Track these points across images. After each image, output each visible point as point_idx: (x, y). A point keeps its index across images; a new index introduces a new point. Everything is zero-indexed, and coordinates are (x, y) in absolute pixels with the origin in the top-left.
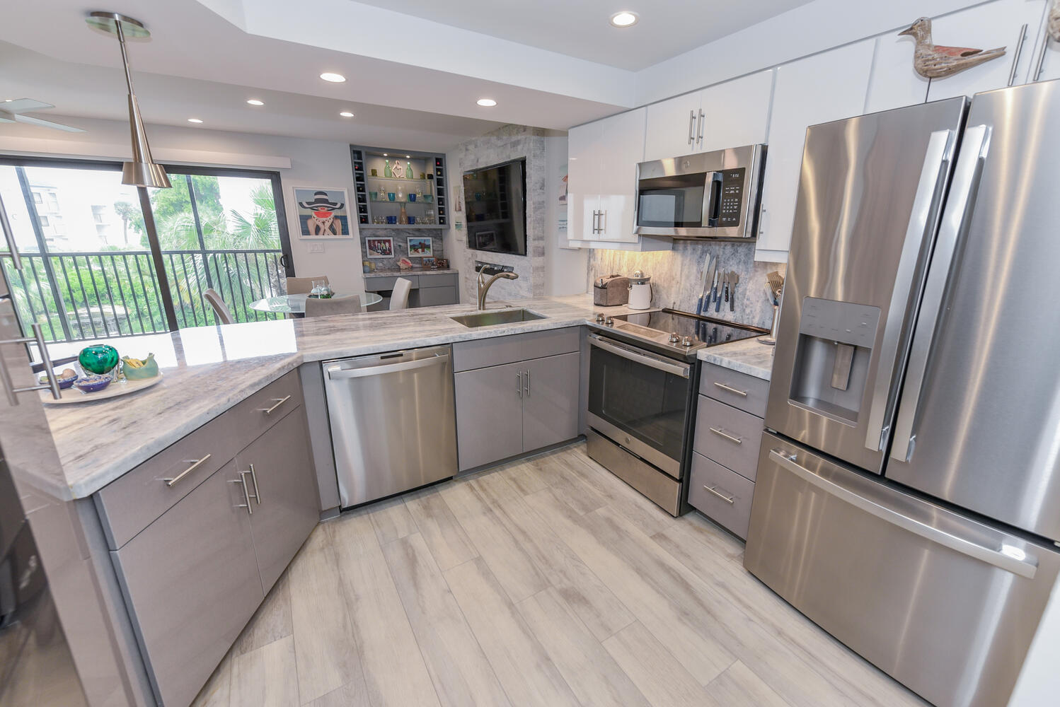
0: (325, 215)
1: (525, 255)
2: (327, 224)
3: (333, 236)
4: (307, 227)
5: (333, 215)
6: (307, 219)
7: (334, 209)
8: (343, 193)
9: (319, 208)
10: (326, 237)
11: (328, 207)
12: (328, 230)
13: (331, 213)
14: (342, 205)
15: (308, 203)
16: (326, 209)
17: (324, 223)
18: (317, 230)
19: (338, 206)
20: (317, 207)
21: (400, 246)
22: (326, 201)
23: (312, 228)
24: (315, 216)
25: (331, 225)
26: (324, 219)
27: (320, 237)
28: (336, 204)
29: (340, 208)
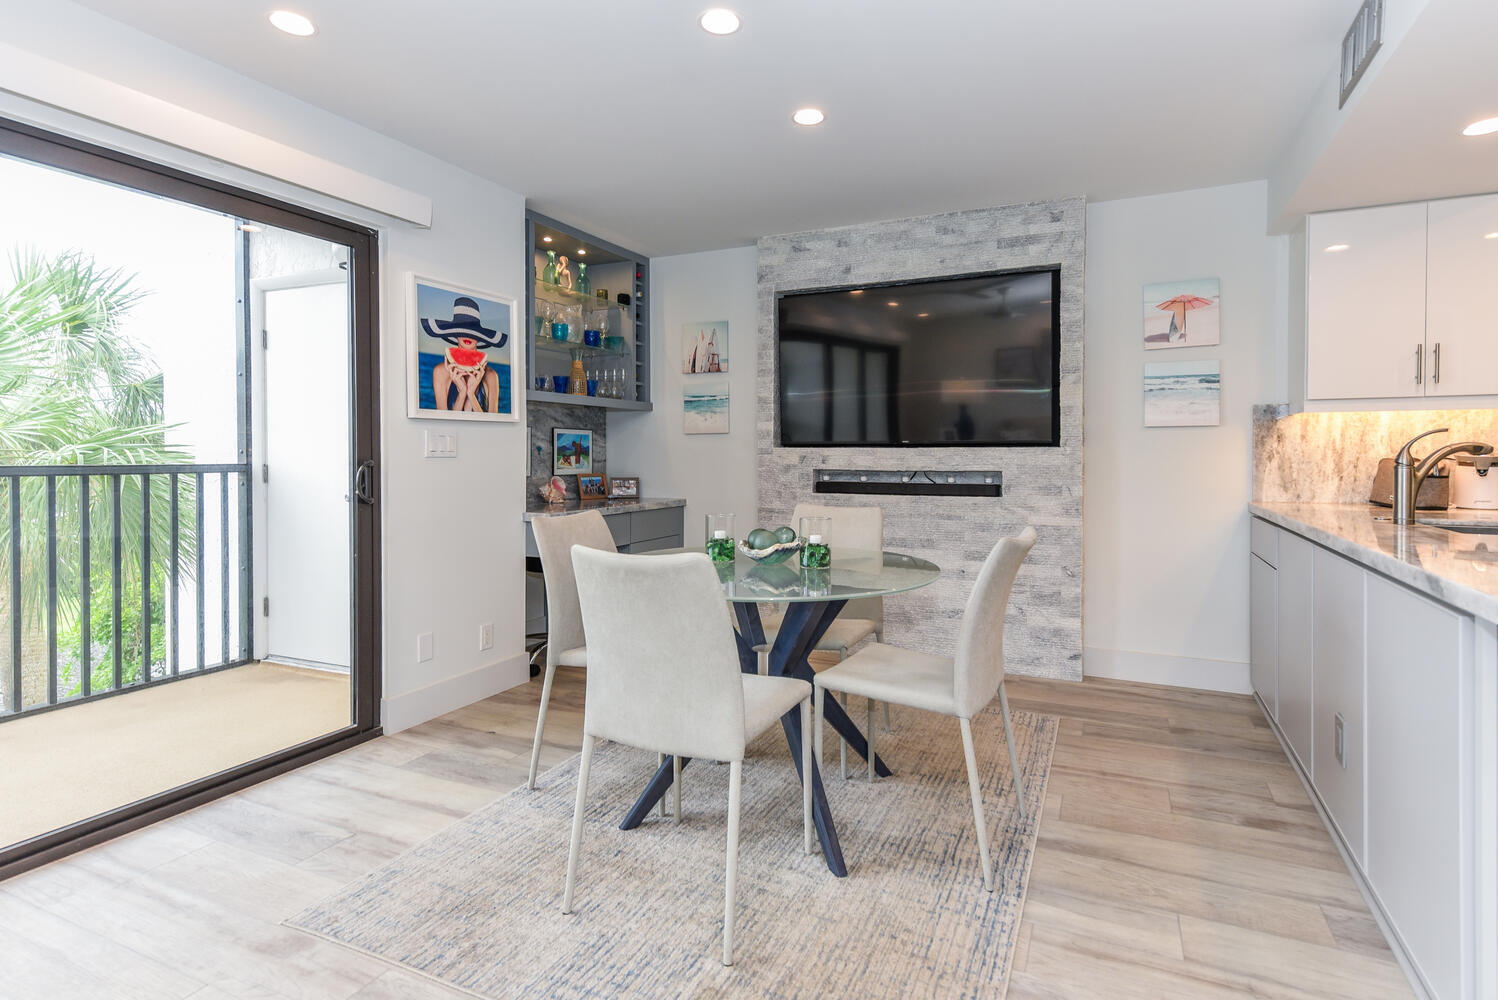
0: (470, 359)
1: (1055, 442)
2: (474, 382)
3: (480, 416)
4: (432, 388)
5: (484, 362)
6: (434, 365)
7: (489, 345)
8: (507, 308)
9: (461, 340)
10: (467, 415)
11: (479, 340)
12: (473, 399)
13: (481, 356)
14: (505, 338)
15: (442, 325)
16: (474, 342)
17: (466, 378)
18: (453, 393)
19: (496, 339)
20: (456, 335)
21: (539, 449)
22: (474, 324)
23: (441, 392)
24: (451, 360)
25: (481, 385)
26: (468, 369)
27: (456, 414)
28: (491, 334)
29: (500, 345)
